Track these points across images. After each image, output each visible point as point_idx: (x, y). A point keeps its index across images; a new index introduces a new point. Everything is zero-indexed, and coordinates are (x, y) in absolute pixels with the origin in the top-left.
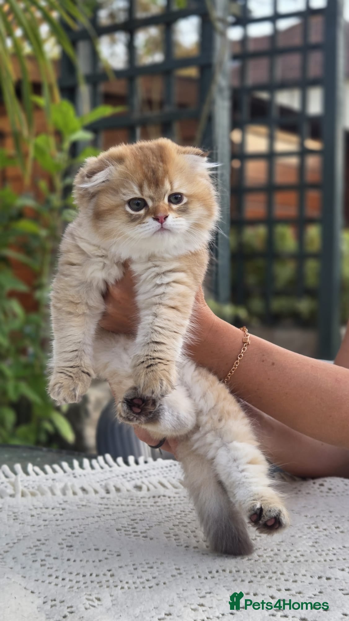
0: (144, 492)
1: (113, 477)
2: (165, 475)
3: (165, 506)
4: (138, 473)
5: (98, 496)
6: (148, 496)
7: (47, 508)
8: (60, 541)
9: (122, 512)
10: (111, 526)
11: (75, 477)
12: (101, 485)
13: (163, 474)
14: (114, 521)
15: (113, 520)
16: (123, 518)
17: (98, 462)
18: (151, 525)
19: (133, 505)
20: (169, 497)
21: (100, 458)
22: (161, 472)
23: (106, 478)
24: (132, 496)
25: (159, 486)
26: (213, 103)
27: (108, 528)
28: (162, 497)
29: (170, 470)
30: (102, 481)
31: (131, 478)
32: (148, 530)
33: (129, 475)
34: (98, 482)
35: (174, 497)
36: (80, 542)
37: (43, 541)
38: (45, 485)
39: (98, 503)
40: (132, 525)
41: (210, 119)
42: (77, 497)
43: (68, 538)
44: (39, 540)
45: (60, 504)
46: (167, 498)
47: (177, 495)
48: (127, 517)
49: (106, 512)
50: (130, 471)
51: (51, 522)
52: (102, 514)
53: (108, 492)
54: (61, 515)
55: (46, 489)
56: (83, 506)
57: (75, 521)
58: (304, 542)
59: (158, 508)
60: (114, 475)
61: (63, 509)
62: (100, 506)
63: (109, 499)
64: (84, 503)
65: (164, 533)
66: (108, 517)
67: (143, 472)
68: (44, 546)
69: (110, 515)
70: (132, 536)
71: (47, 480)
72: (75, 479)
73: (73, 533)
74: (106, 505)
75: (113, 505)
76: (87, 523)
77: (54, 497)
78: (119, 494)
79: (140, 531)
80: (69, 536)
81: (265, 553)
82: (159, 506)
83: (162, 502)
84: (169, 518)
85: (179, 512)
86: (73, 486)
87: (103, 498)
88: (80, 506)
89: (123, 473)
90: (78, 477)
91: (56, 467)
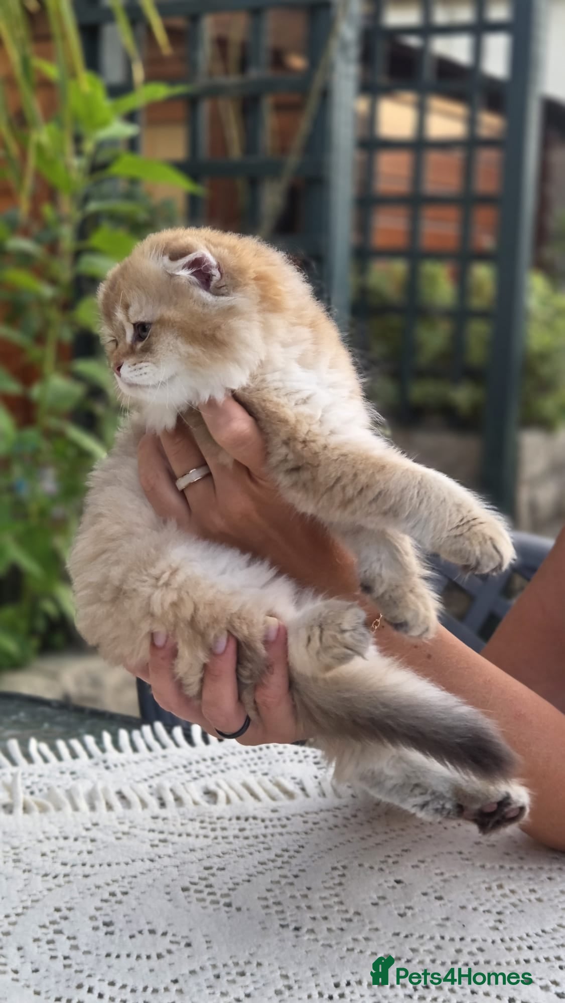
0: (220, 808)
1: (169, 769)
2: (253, 768)
3: (256, 837)
4: (209, 762)
5: (147, 813)
6: (228, 816)
7: (66, 838)
8: (93, 912)
9: (189, 851)
10: (173, 880)
11: (107, 768)
12: (150, 787)
13: (249, 765)
14: (176, 869)
15: (175, 866)
16: (192, 863)
17: (142, 736)
18: (236, 880)
19: (206, 836)
20: (263, 821)
21: (146, 729)
22: (245, 760)
23: (158, 771)
24: (203, 815)
25: (245, 794)
26: (330, 68)
27: (168, 886)
28: (251, 820)
29: (260, 758)
30: (152, 777)
31: (198, 772)
32: (233, 889)
33: (194, 767)
34: (146, 780)
35: (271, 820)
36: (125, 916)
37: (65, 912)
38: (59, 786)
39: (148, 828)
40: (205, 879)
41: (326, 95)
42: (113, 815)
43: (104, 905)
44: (58, 910)
45: (87, 829)
46: (259, 821)
47: (274, 815)
48: (197, 861)
49: (162, 850)
50: (196, 757)
51: (75, 868)
52: (156, 855)
53: (163, 805)
54: (90, 852)
55: (61, 793)
56: (124, 833)
57: (114, 867)
58: (481, 920)
59: (246, 842)
60: (170, 766)
61: (93, 840)
62: (151, 835)
63: (166, 821)
64: (125, 828)
65: (259, 898)
66: (166, 861)
67: (217, 760)
68: (67, 922)
69: (170, 856)
70: (207, 903)
71: (62, 773)
72: (107, 773)
73: (113, 894)
74: (162, 832)
75: (172, 834)
76: (133, 873)
77: (76, 813)
78: (182, 810)
79: (219, 893)
80: (106, 901)
81: (422, 945)
82: (247, 838)
83: (251, 829)
84: (264, 866)
85: (279, 852)
86: (105, 791)
87: (155, 818)
88: (120, 835)
89: (185, 763)
90: (113, 768)
91: (75, 743)
